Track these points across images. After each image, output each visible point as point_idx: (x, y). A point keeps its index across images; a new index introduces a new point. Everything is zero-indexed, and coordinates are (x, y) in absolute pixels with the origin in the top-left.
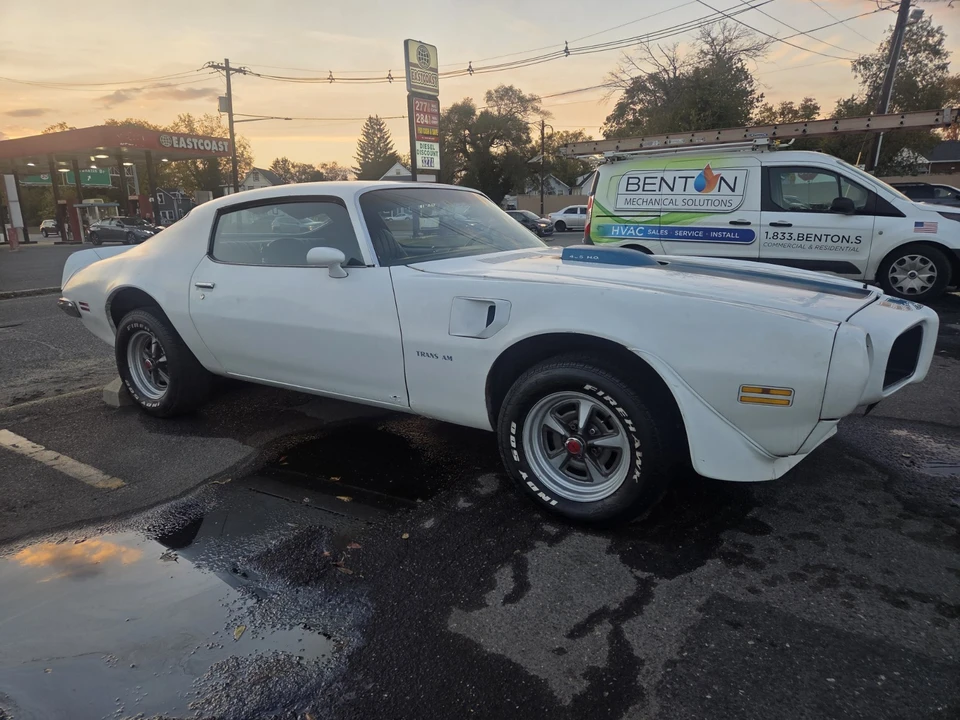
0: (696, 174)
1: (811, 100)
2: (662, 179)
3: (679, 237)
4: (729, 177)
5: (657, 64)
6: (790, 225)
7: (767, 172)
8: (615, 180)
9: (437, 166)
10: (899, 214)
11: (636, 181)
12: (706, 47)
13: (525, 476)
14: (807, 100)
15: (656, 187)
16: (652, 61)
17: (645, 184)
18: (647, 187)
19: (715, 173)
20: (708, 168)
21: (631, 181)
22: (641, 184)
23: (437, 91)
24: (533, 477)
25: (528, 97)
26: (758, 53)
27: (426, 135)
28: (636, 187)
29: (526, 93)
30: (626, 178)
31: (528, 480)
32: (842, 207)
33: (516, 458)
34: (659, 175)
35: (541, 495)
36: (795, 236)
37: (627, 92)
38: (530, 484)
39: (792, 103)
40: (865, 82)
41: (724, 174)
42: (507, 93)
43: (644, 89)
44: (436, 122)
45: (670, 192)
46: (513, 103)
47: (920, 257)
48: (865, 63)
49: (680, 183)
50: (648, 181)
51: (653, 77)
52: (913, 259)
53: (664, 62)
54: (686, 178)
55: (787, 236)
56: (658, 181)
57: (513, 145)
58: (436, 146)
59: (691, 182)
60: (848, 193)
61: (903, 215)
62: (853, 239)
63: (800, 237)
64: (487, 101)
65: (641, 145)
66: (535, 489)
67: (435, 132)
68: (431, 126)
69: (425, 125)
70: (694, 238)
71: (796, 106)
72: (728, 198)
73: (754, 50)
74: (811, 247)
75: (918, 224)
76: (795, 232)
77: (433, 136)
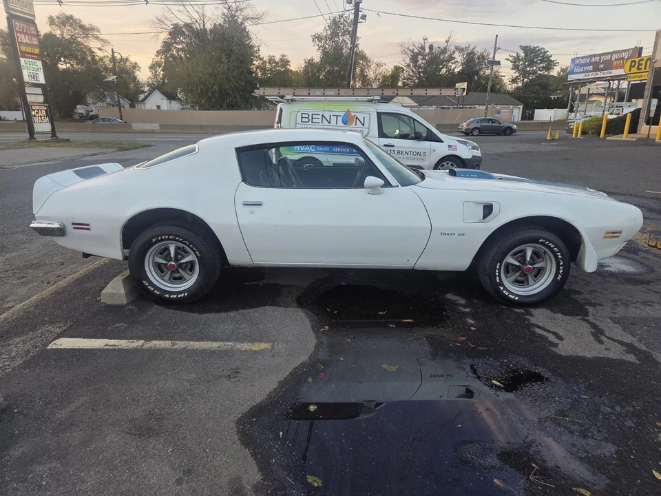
0: (342, 114)
1: (284, 56)
2: (323, 115)
3: (335, 152)
4: (361, 117)
5: (191, 18)
6: (393, 146)
7: (379, 115)
8: (294, 114)
9: (42, 80)
10: (441, 141)
11: (307, 116)
12: (226, 11)
13: (502, 288)
14: (283, 56)
15: (320, 121)
16: (187, 14)
17: (312, 118)
18: (314, 120)
19: (353, 114)
20: (348, 111)
21: (304, 116)
22: (310, 118)
23: (34, 16)
24: (505, 288)
25: (87, 26)
26: (259, 21)
27: (29, 53)
28: (307, 120)
29: (86, 23)
30: (300, 113)
31: (503, 290)
32: (418, 137)
33: (498, 281)
34: (321, 113)
35: (510, 296)
36: (396, 152)
37: (170, 34)
38: (504, 292)
39: (274, 56)
40: (319, 49)
41: (358, 115)
42: (67, 20)
43: (183, 34)
44: (37, 43)
45: (328, 124)
46: (75, 29)
47: (450, 163)
48: (317, 38)
49: (333, 119)
50: (314, 116)
51: (187, 26)
52: (447, 164)
53: (196, 16)
54: (337, 116)
55: (392, 152)
56: (320, 117)
57: (77, 64)
58: (39, 64)
59: (340, 119)
60: (420, 129)
61: (442, 142)
62: (422, 154)
63: (399, 152)
64: (50, 25)
65: (309, 93)
66: (507, 294)
67: (37, 51)
68: (33, 46)
69: (26, 44)
70: (345, 152)
71: (277, 59)
72: (362, 129)
73: (256, 19)
74: (404, 158)
75: (450, 146)
76: (396, 149)
77: (35, 54)
